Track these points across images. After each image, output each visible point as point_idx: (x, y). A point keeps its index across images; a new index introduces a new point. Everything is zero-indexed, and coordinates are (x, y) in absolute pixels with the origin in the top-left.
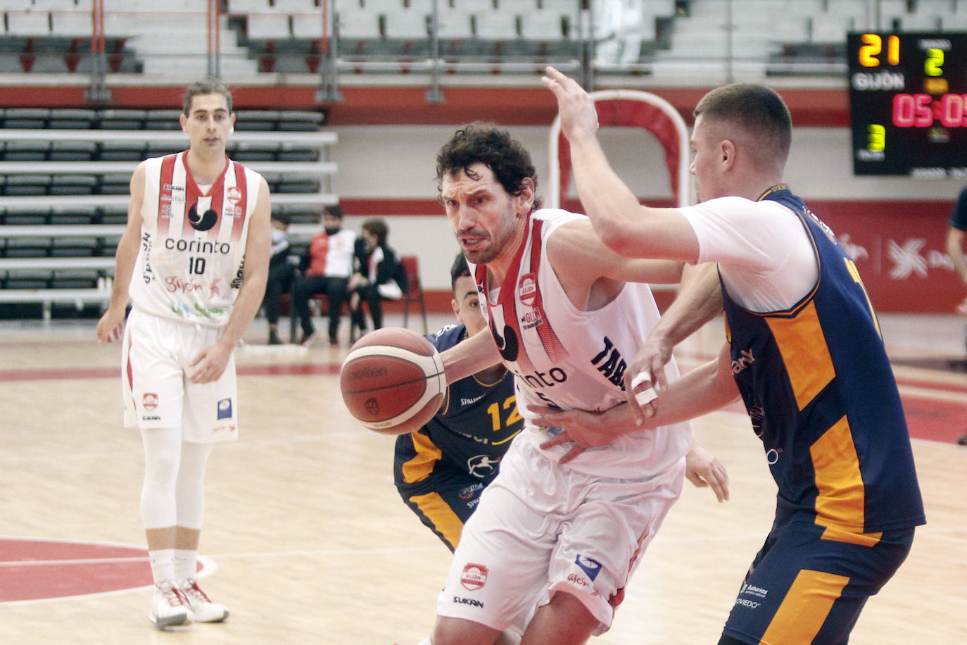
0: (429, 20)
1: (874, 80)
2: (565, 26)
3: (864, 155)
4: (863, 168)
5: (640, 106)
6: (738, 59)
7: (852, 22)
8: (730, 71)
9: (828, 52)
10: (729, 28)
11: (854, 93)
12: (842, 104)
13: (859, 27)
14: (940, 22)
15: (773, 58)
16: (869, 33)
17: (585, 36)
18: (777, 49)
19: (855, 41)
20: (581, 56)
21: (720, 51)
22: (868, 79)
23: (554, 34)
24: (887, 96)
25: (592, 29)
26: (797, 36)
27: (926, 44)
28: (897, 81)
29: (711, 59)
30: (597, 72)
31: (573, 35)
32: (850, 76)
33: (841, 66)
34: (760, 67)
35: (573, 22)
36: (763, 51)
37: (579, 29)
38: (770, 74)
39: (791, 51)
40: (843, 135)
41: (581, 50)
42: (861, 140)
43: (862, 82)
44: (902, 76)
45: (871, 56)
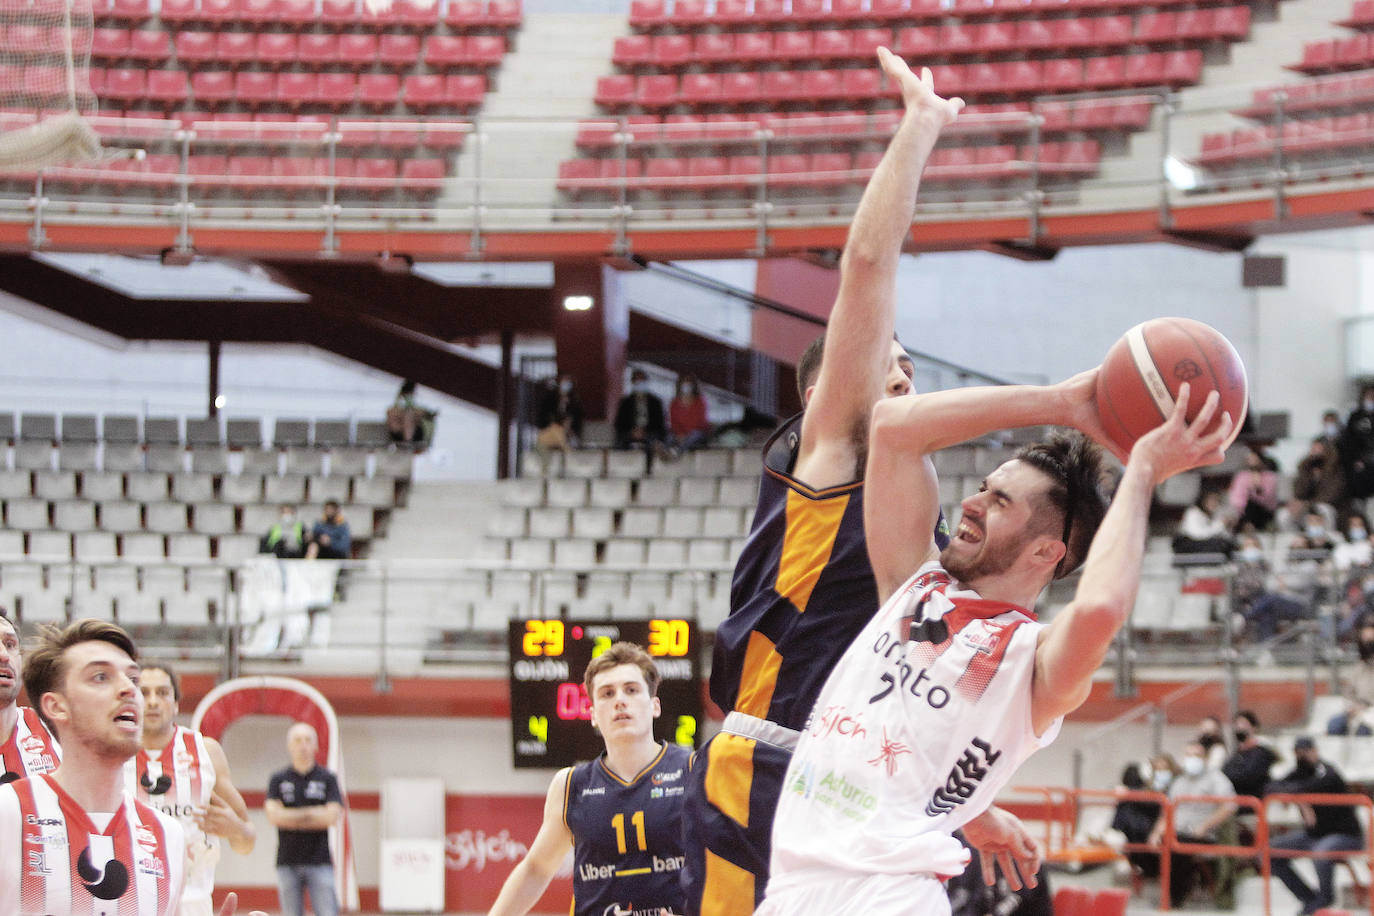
0: (68, 602)
1: (536, 668)
2: (212, 610)
3: (525, 747)
4: (522, 762)
5: (287, 695)
6: (393, 646)
7: (516, 608)
8: (383, 659)
9: (491, 640)
10: (384, 613)
11: (514, 682)
12: (504, 694)
13: (523, 614)
14: (610, 608)
15: (432, 644)
16: (532, 619)
17: (231, 620)
18: (437, 636)
19: (517, 629)
20: (226, 640)
21: (375, 638)
22: (530, 668)
23: (200, 618)
24: (550, 687)
25: (238, 614)
26: (458, 622)
27: (592, 632)
28: (561, 670)
29: (367, 646)
30: (242, 659)
31: (220, 620)
32: (512, 665)
33: (503, 654)
34: (417, 655)
35: (220, 606)
36: (421, 637)
37: (225, 613)
38: (427, 662)
39: (451, 638)
40: (503, 727)
41: (226, 635)
42: (521, 733)
43: (524, 671)
44: (567, 666)
45: (534, 644)
